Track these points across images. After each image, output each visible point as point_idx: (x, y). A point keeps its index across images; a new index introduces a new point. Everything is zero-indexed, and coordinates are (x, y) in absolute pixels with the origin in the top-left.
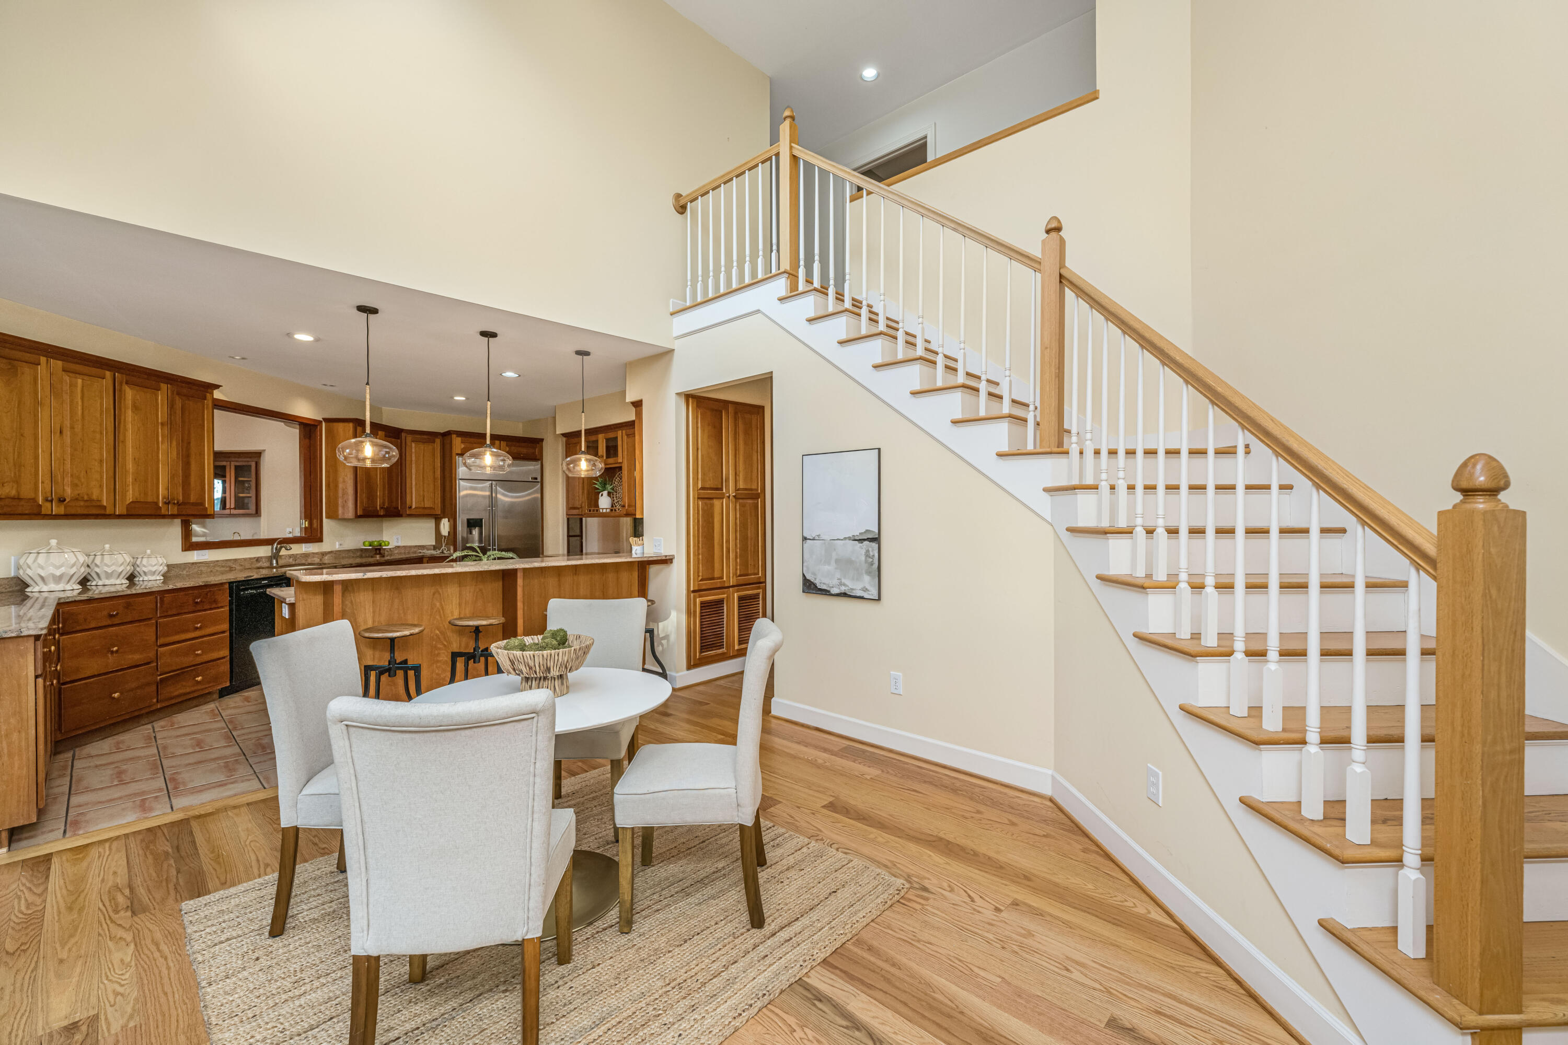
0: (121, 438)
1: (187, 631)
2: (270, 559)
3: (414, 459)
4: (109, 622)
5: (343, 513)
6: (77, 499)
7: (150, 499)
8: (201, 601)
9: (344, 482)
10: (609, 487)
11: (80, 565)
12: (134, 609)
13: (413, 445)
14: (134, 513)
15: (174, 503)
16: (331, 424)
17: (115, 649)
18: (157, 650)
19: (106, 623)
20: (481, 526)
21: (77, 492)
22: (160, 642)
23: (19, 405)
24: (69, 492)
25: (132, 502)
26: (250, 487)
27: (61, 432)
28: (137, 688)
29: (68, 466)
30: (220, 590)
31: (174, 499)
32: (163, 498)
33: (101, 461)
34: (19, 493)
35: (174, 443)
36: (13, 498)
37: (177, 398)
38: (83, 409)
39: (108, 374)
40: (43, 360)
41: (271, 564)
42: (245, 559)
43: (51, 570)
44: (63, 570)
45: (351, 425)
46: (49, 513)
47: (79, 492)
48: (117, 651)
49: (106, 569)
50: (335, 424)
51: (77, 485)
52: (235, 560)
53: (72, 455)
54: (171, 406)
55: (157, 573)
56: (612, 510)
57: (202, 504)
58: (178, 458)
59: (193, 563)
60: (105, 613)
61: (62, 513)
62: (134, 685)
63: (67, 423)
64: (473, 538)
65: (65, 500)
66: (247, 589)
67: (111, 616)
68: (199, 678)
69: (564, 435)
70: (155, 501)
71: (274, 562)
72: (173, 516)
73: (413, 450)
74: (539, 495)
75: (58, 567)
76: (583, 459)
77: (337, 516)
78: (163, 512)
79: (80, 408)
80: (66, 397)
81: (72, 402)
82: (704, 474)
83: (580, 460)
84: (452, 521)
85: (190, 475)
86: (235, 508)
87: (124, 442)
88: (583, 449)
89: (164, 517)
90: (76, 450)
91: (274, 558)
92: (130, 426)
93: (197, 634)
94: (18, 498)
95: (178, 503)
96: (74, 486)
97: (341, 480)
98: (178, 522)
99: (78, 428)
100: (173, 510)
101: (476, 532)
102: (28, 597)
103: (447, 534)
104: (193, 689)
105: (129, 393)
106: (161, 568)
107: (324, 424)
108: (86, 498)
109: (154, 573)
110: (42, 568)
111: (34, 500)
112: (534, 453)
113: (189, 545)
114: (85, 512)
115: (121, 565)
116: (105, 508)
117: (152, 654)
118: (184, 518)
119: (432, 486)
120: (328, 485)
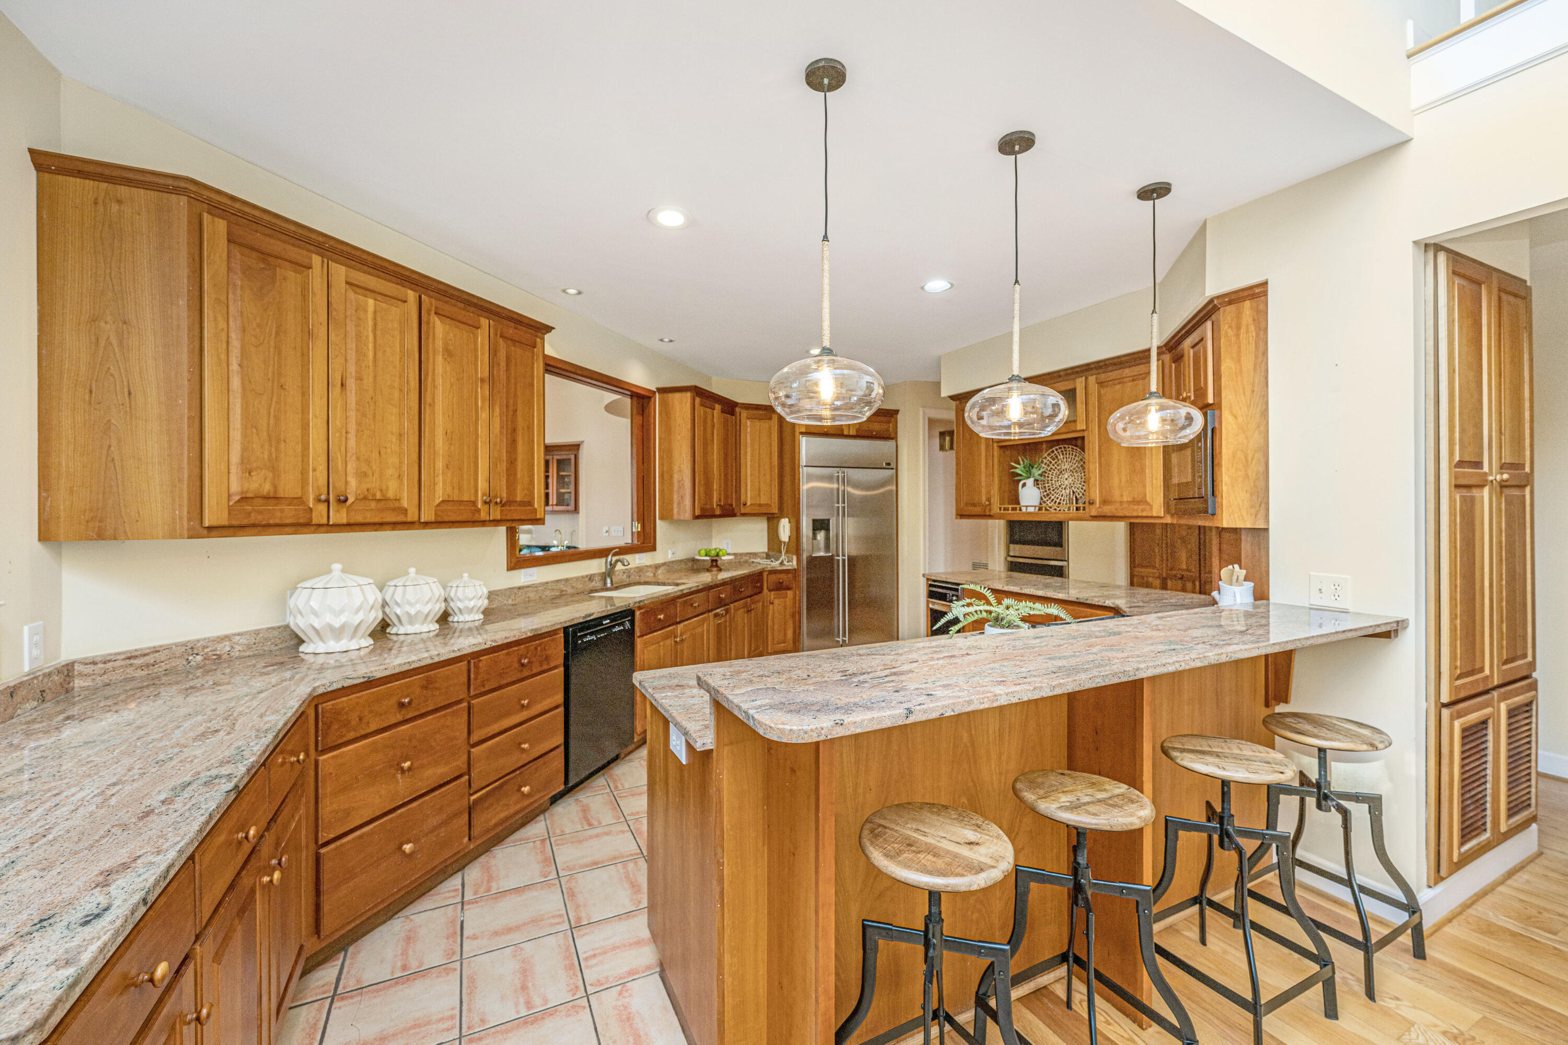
0: (429, 400)
1: (508, 714)
2: (604, 576)
3: (749, 441)
4: (399, 718)
5: (679, 513)
6: (365, 498)
7: (465, 498)
8: (529, 662)
9: (680, 471)
10: (1036, 472)
11: (369, 608)
12: (437, 689)
13: (749, 423)
14: (446, 519)
15: (496, 503)
16: (665, 395)
17: (407, 765)
18: (469, 752)
19: (393, 720)
20: (827, 530)
21: (365, 486)
22: (475, 738)
23: (277, 333)
24: (353, 488)
25: (443, 501)
26: (569, 482)
27: (342, 385)
28: (440, 826)
29: (352, 442)
30: (553, 640)
31: (496, 497)
32: (483, 495)
33: (400, 435)
34: (275, 488)
35: (497, 410)
36: (266, 498)
37: (501, 340)
38: (375, 347)
39: (411, 295)
40: (316, 260)
41: (605, 584)
42: (577, 579)
43: (329, 619)
44: (343, 619)
45: (689, 394)
46: (324, 521)
47: (368, 486)
48: (410, 769)
49: (407, 608)
50: (671, 395)
51: (365, 475)
52: (567, 580)
53: (359, 424)
54: (493, 352)
55: (475, 610)
56: (1040, 509)
57: (530, 503)
58: (501, 433)
59: (519, 588)
60: (393, 701)
61: (344, 521)
62: (434, 821)
63: (352, 369)
64: (818, 545)
65: (346, 500)
66: (585, 635)
67: (402, 705)
68: (526, 789)
69: (953, 398)
70: (473, 499)
71: (609, 581)
72: (496, 522)
73: (749, 430)
74: (894, 488)
75: (338, 614)
76: (1153, 409)
77: (672, 516)
78: (483, 516)
79: (371, 346)
80: (351, 327)
81: (358, 336)
82: (1463, 431)
83: (1145, 411)
84: (793, 520)
85: (516, 460)
86: (557, 505)
87: (432, 405)
88: (1154, 388)
89: (483, 523)
90: (364, 415)
91: (609, 575)
92: (439, 381)
93: (525, 715)
94: (273, 498)
95: (501, 501)
96: (362, 475)
97: (676, 468)
98: (502, 530)
99: (368, 381)
100: (496, 514)
101: (821, 536)
102: (303, 660)
103: (787, 540)
104: (518, 807)
105: (439, 329)
106: (480, 603)
107: (657, 394)
108: (378, 496)
109: (470, 610)
110: (315, 614)
111: (299, 500)
112: (888, 430)
113: (517, 561)
114: (377, 520)
115: (428, 602)
116: (405, 511)
117: (460, 763)
118: (509, 524)
119: (768, 477)
120: (662, 476)
